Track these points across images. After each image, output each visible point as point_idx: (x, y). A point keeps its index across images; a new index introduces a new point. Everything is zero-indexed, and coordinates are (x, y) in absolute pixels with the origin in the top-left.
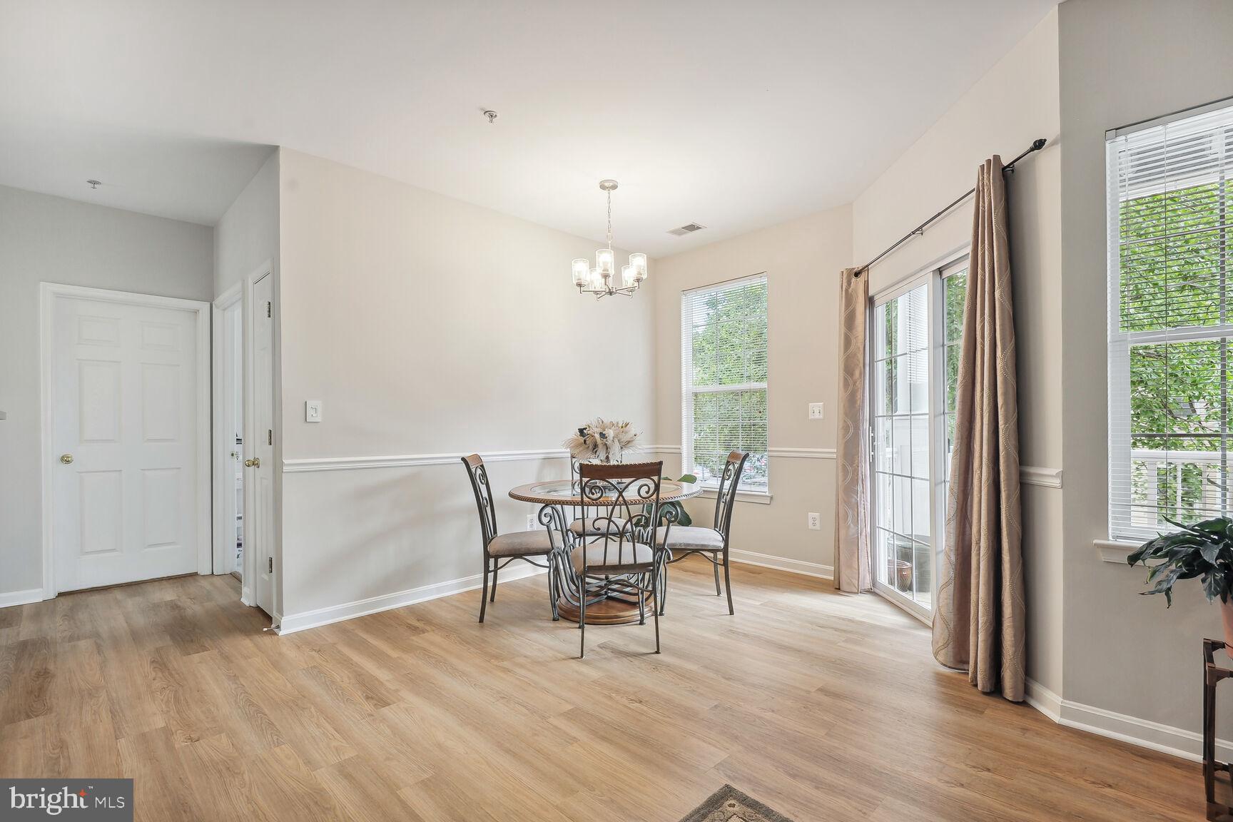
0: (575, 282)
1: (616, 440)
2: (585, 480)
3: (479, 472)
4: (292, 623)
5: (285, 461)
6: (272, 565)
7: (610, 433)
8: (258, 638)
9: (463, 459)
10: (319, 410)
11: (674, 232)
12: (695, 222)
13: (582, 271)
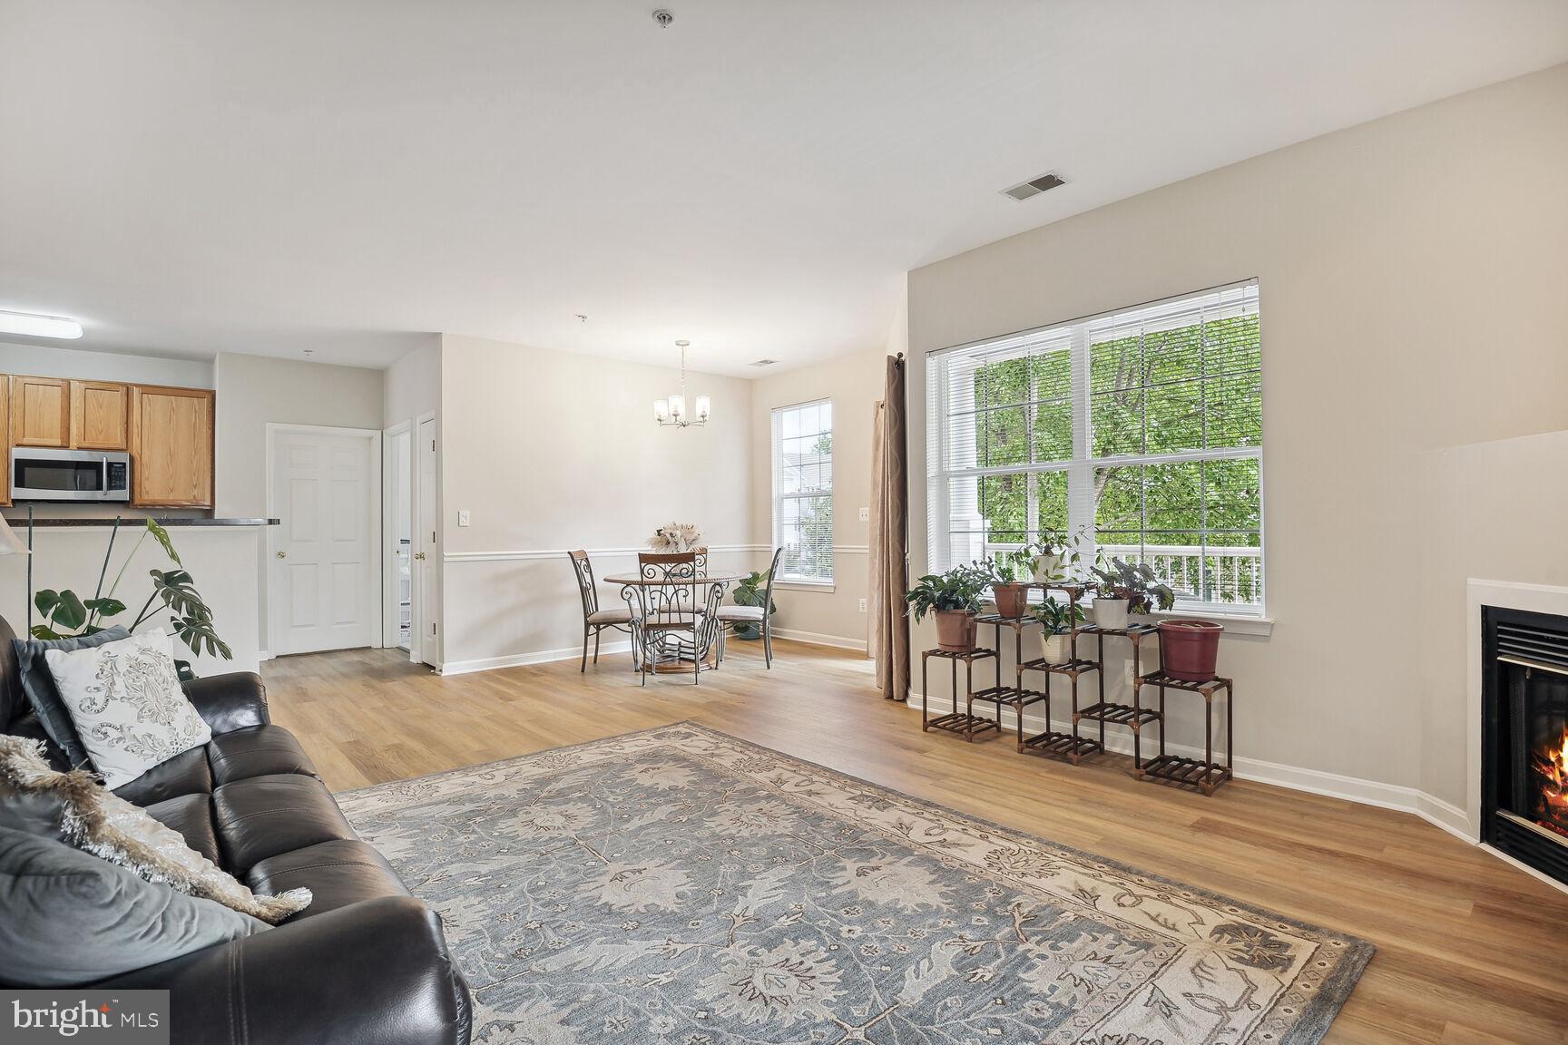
0: (657, 417)
1: (683, 539)
2: (643, 565)
3: (584, 563)
4: (451, 668)
5: (446, 555)
6: (436, 629)
7: (678, 533)
8: (427, 679)
9: (569, 553)
10: (468, 516)
11: (754, 364)
12: (767, 359)
13: (662, 409)
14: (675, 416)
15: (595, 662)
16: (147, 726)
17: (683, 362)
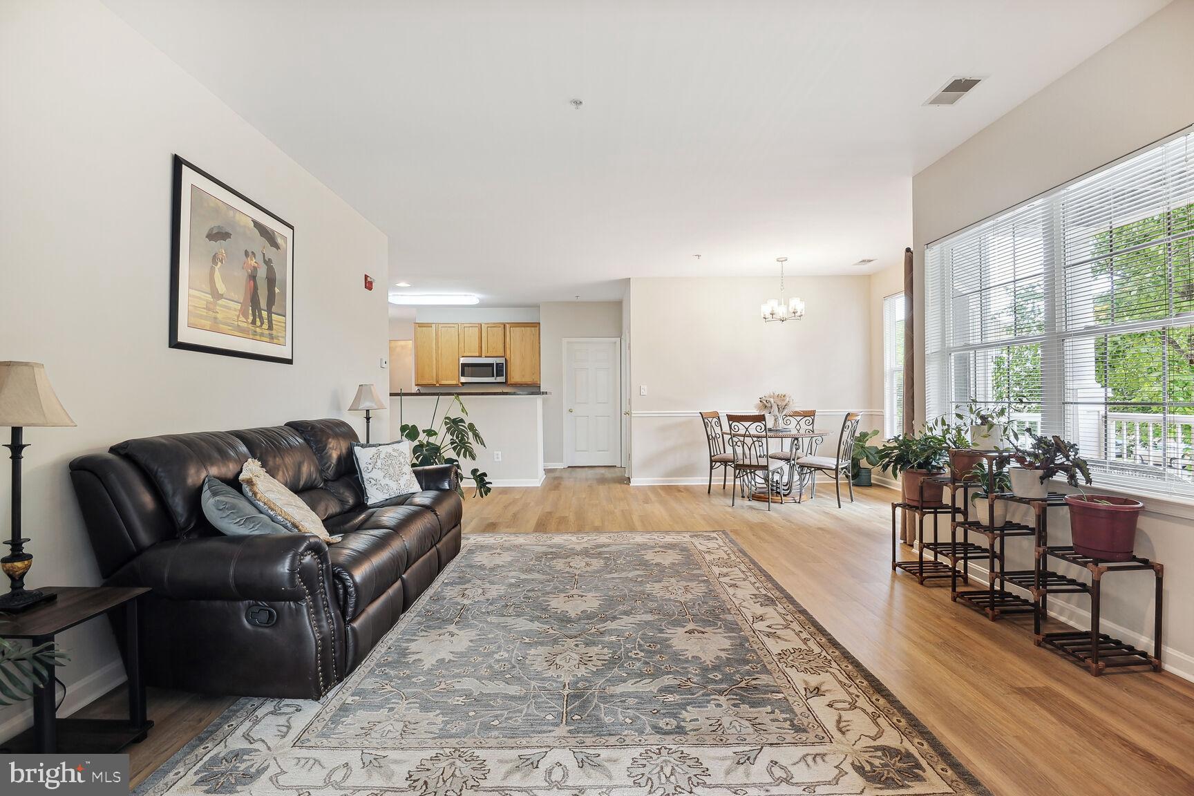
0: (763, 316)
2: (731, 422)
3: (715, 420)
4: (635, 482)
5: (633, 412)
7: (772, 400)
8: (623, 485)
9: (700, 413)
10: (646, 389)
11: (856, 264)
12: (864, 259)
13: (766, 310)
14: (772, 314)
15: (724, 488)
16: (387, 481)
17: (782, 274)
